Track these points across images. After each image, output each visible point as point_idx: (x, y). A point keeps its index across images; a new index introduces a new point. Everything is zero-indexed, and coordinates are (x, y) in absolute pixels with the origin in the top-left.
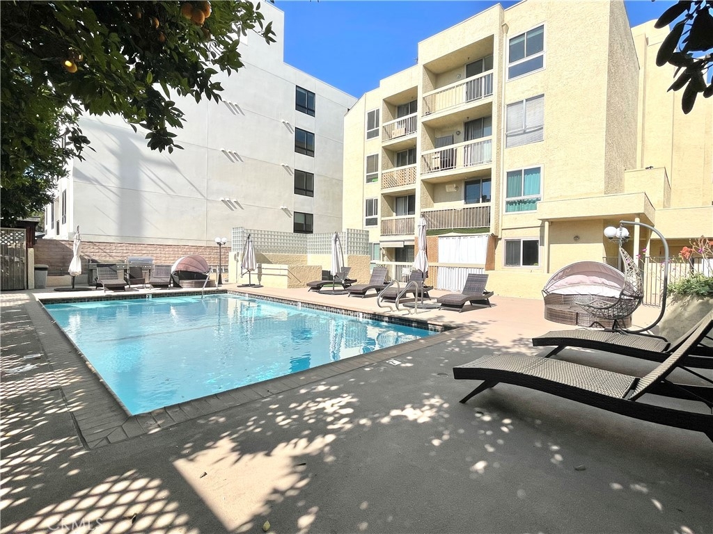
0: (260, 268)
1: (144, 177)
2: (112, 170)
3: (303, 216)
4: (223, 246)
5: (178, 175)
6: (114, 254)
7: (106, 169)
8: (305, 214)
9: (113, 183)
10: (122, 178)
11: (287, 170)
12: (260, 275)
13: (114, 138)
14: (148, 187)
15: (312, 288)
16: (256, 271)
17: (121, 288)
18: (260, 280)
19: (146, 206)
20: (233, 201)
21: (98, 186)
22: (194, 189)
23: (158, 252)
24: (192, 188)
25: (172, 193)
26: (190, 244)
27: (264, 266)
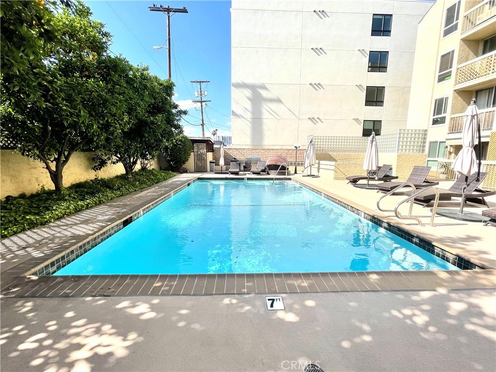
0: (319, 164)
1: (264, 110)
2: (249, 109)
3: (372, 123)
4: (299, 149)
5: (282, 105)
6: (245, 155)
7: (246, 109)
8: (374, 121)
9: (249, 116)
10: (253, 113)
11: (360, 89)
12: (319, 169)
13: (249, 91)
14: (266, 115)
15: (350, 182)
16: (316, 166)
17: (237, 173)
18: (319, 172)
19: (265, 127)
20: (316, 118)
21: (243, 119)
22: (291, 113)
23: (267, 153)
24: (290, 112)
25: (278, 117)
26: (284, 148)
27: (322, 162)
